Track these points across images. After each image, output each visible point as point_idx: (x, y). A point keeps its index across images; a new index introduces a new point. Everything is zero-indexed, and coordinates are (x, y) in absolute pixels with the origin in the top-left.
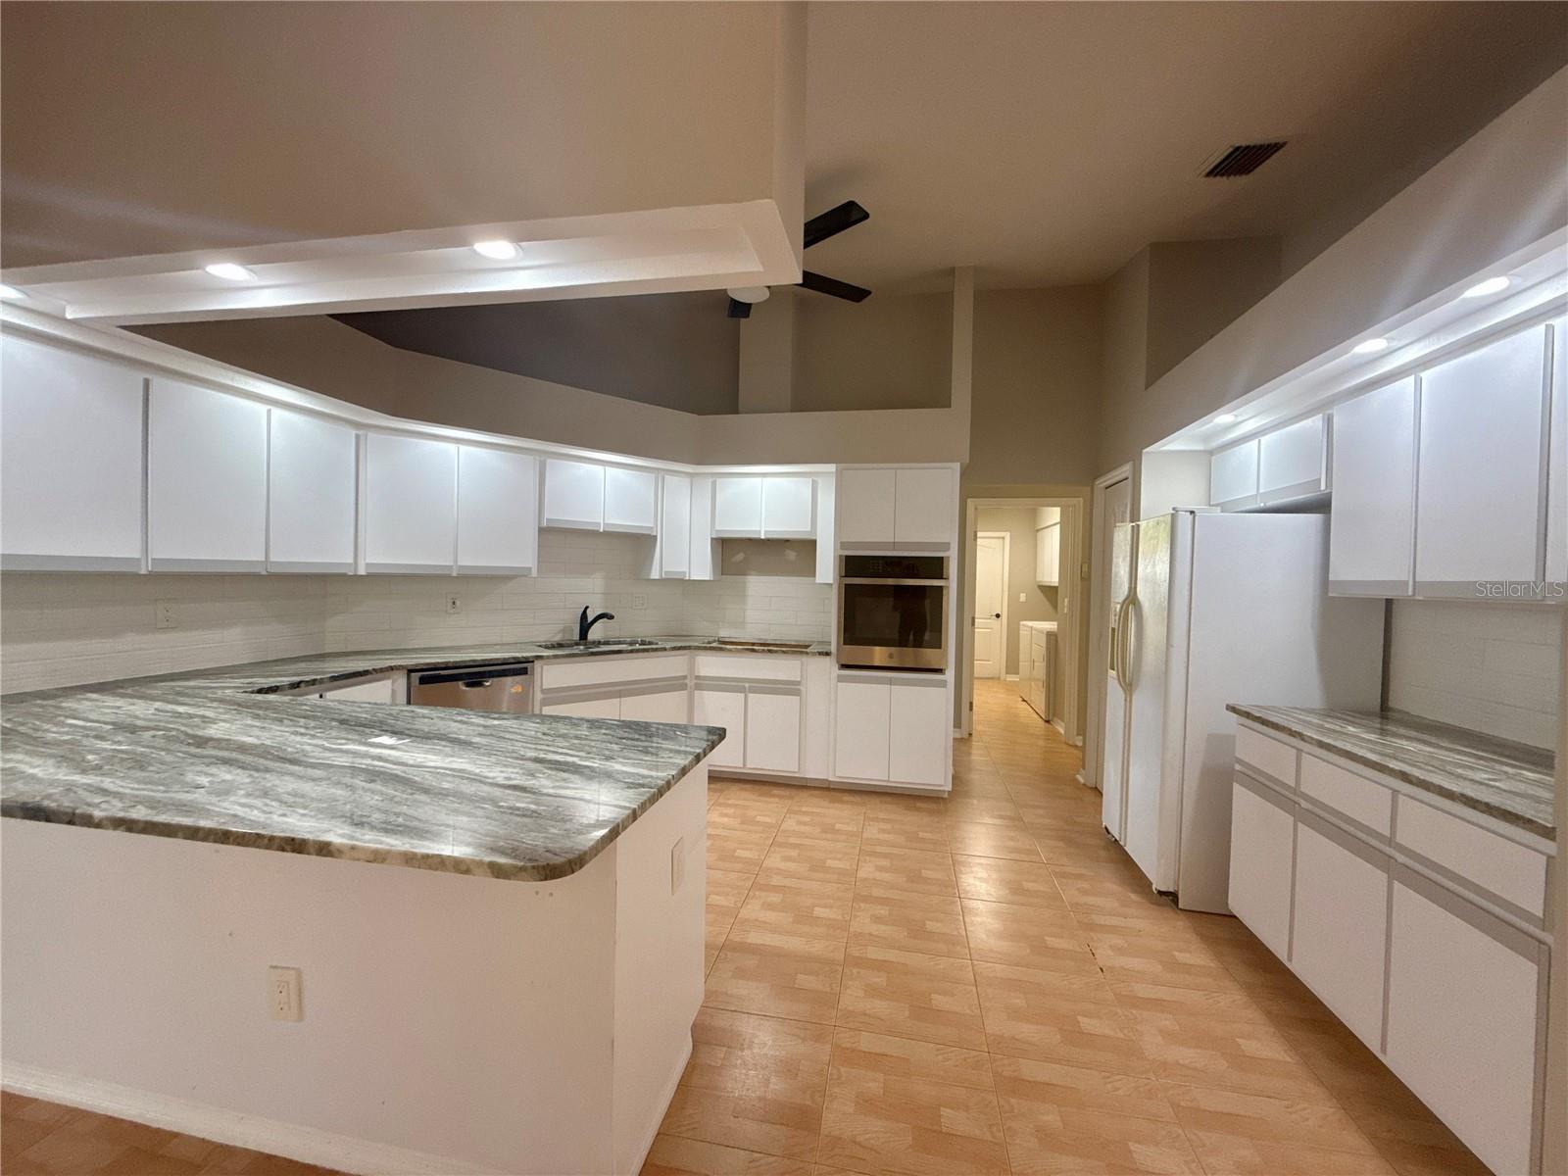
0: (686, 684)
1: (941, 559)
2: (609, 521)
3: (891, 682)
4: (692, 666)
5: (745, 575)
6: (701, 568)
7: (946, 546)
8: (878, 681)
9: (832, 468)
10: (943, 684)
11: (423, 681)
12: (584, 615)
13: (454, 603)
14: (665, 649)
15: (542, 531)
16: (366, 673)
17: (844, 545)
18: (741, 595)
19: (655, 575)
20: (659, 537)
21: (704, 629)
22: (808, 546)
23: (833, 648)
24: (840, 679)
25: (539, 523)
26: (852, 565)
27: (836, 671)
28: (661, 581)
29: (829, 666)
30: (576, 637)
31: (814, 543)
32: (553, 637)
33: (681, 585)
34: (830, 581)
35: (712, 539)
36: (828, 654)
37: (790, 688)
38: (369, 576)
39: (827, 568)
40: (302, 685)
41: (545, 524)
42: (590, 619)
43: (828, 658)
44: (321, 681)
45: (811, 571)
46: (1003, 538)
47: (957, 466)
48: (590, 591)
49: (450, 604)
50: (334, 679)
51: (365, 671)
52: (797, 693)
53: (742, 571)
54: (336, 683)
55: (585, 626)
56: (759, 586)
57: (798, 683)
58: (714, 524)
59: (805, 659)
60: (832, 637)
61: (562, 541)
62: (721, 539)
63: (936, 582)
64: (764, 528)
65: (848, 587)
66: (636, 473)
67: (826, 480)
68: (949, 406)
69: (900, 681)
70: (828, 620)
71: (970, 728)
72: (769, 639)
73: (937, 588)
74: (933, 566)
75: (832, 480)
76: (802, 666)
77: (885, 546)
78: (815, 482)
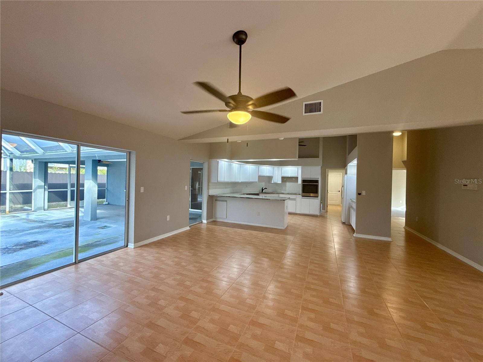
1: (317, 180)
2: (267, 174)
3: (310, 199)
4: (279, 196)
6: (280, 182)
7: (318, 178)
8: (308, 198)
9: (301, 166)
10: (318, 199)
12: (262, 188)
14: (275, 193)
15: (259, 176)
17: (302, 178)
18: (286, 186)
19: (272, 182)
20: (273, 177)
21: (279, 191)
22: (297, 178)
23: (301, 194)
24: (302, 198)
26: (304, 181)
27: (301, 197)
29: (300, 196)
30: (261, 191)
31: (298, 177)
32: (258, 191)
33: (276, 184)
34: (300, 183)
36: (300, 194)
37: (294, 199)
38: (241, 183)
39: (300, 181)
42: (263, 189)
45: (297, 181)
47: (320, 166)
48: (263, 185)
52: (295, 200)
53: (286, 182)
55: (262, 190)
56: (288, 184)
58: (281, 174)
59: (296, 195)
60: (301, 192)
61: (261, 178)
62: (282, 177)
63: (317, 184)
64: (289, 175)
65: (303, 184)
66: (270, 167)
67: (300, 168)
68: (319, 157)
69: (311, 199)
70: (300, 189)
71: (327, 210)
72: (290, 192)
73: (317, 185)
74: (317, 181)
75: (301, 168)
76: (296, 196)
77: (309, 178)
78: (298, 168)
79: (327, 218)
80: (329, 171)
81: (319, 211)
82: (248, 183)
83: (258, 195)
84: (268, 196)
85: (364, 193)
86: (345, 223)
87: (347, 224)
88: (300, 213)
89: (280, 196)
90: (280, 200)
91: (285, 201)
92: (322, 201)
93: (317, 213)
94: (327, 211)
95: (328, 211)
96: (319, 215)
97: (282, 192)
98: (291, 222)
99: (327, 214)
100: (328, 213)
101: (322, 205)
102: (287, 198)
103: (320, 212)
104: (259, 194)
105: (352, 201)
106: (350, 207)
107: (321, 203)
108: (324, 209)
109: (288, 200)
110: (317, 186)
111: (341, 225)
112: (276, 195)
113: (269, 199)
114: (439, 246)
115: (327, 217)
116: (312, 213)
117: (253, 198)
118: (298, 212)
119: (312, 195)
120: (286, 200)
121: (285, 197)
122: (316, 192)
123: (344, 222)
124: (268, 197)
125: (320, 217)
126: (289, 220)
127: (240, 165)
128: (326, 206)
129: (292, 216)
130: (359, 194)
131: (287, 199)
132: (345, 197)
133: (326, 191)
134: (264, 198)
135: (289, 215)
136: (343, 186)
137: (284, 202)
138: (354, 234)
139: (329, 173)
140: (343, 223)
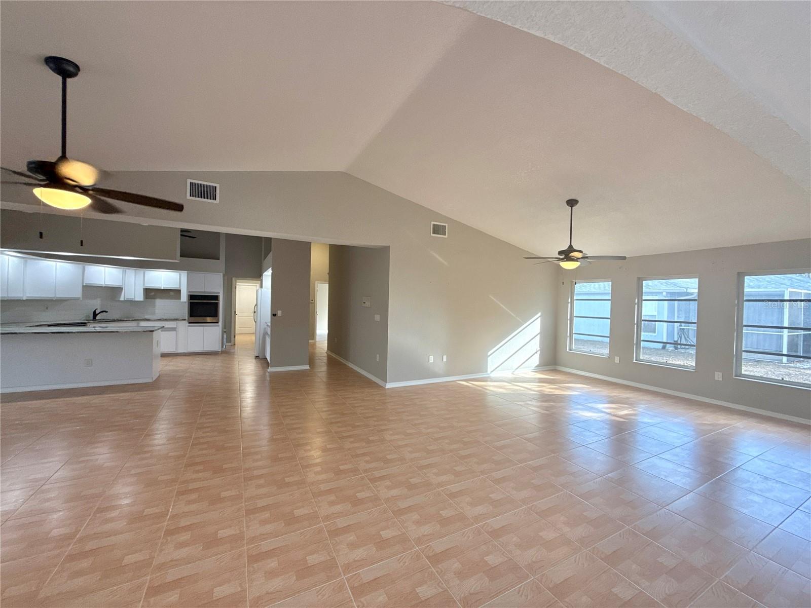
1: (217, 296)
2: (106, 283)
3: (204, 326)
4: (139, 324)
5: (154, 299)
6: (140, 297)
7: (219, 293)
8: (200, 326)
9: (186, 272)
10: (218, 326)
12: (95, 312)
14: (129, 320)
15: (83, 286)
17: (189, 292)
18: (154, 306)
19: (122, 299)
20: (124, 288)
21: (138, 315)
23: (187, 319)
24: (189, 326)
25: (83, 284)
26: (192, 297)
27: (187, 324)
28: (125, 301)
29: (186, 323)
30: (92, 318)
31: (180, 291)
32: (82, 318)
33: (132, 302)
34: (185, 301)
35: (144, 289)
36: (185, 320)
37: (173, 329)
38: (27, 300)
39: (184, 297)
41: (85, 284)
42: (97, 313)
43: (184, 321)
45: (180, 298)
46: (257, 286)
47: (222, 274)
48: (97, 304)
52: (175, 331)
53: (154, 298)
55: (95, 315)
56: (160, 303)
57: (175, 328)
58: (144, 284)
59: (177, 321)
60: (186, 316)
61: (90, 290)
62: (146, 289)
63: (216, 301)
64: (163, 286)
65: (191, 302)
66: (117, 269)
67: (184, 275)
68: (219, 259)
69: (206, 326)
70: (185, 311)
71: (234, 342)
72: (165, 317)
73: (217, 303)
74: (216, 298)
75: (186, 274)
76: (177, 323)
77: (202, 292)
78: (180, 274)
79: (234, 355)
80: (237, 281)
81: (220, 345)
82: (52, 300)
83: (84, 326)
84: (111, 327)
85: (279, 313)
86: (259, 357)
87: (261, 359)
88: (186, 352)
89: (142, 325)
90: (144, 331)
91: (154, 332)
92: (225, 328)
93: (217, 347)
94: (234, 345)
95: (236, 343)
96: (220, 350)
97: (147, 317)
98: (167, 368)
99: (234, 348)
100: (236, 346)
101: (225, 336)
102: (156, 328)
103: (222, 347)
104: (85, 323)
105: (268, 325)
106: (265, 334)
107: (223, 332)
108: (229, 340)
109: (160, 330)
110: (217, 305)
111: (254, 361)
112: (134, 324)
113: (117, 332)
114: (351, 365)
115: (234, 352)
116: (207, 349)
117: (74, 331)
118: (180, 351)
119: (209, 319)
120: (156, 330)
121: (154, 326)
122: (215, 314)
123: (258, 355)
124: (114, 327)
125: (221, 353)
126: (161, 367)
127: (23, 260)
128: (232, 337)
129: (169, 359)
130: (274, 315)
131: (158, 329)
132: (259, 319)
133: (233, 312)
134: (98, 329)
135: (163, 358)
136: (256, 305)
137: (152, 336)
138: (268, 368)
139: (237, 284)
140: (257, 357)
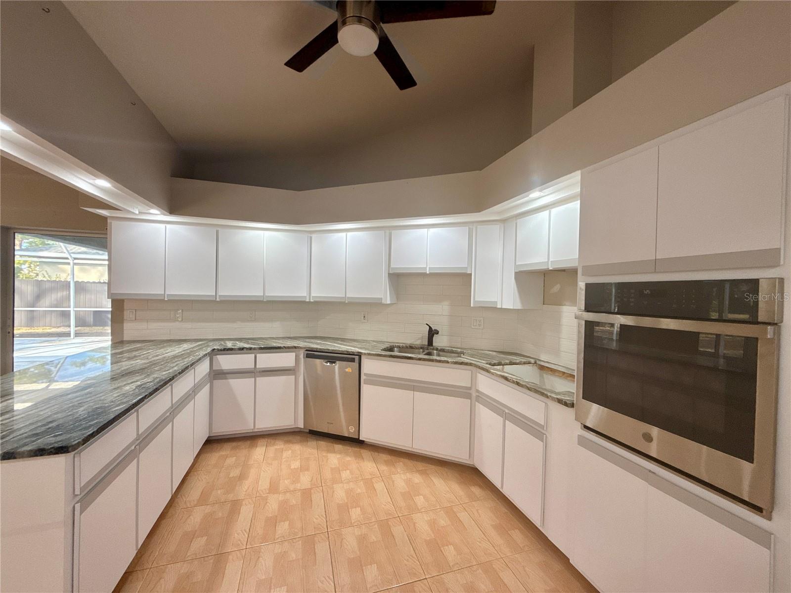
0: (470, 394)
5: (561, 304)
11: (308, 356)
13: (364, 317)
14: (448, 362)
16: (279, 348)
17: (586, 270)
20: (473, 275)
23: (575, 399)
24: (582, 442)
25: (389, 271)
27: (577, 430)
29: (573, 420)
30: (427, 343)
32: (415, 341)
36: (572, 405)
37: (537, 431)
40: (245, 349)
41: (392, 271)
43: (571, 411)
44: (255, 349)
49: (363, 318)
50: (261, 348)
51: (278, 347)
52: (541, 438)
54: (262, 351)
55: (430, 336)
57: (543, 427)
58: (515, 259)
60: (576, 383)
64: (548, 258)
